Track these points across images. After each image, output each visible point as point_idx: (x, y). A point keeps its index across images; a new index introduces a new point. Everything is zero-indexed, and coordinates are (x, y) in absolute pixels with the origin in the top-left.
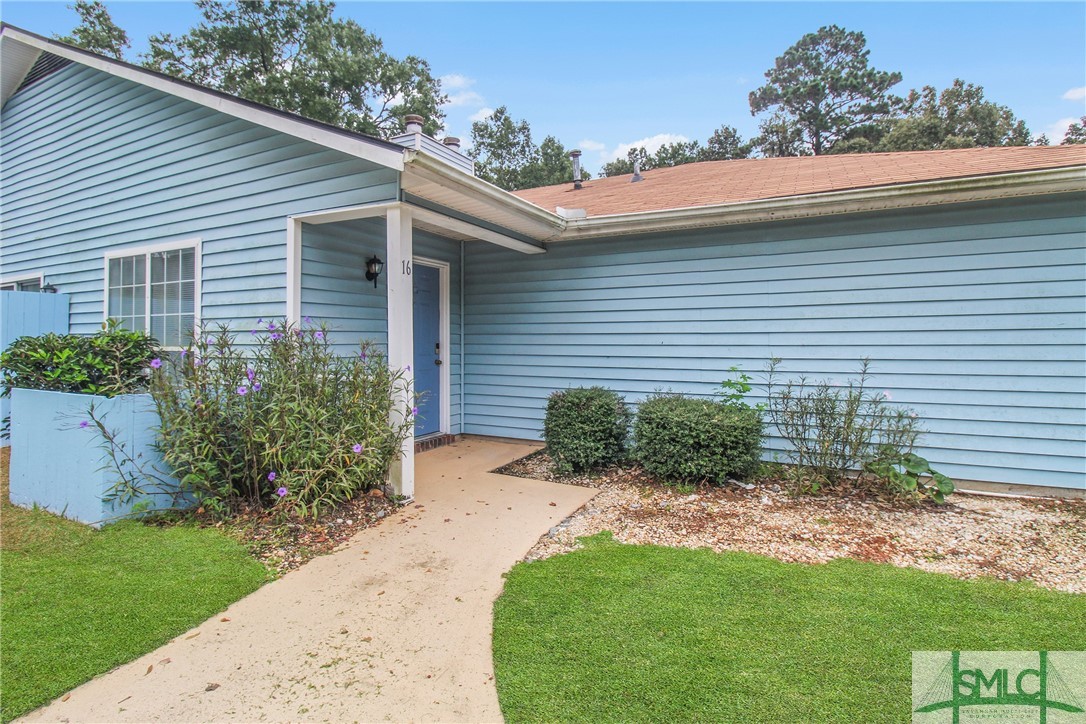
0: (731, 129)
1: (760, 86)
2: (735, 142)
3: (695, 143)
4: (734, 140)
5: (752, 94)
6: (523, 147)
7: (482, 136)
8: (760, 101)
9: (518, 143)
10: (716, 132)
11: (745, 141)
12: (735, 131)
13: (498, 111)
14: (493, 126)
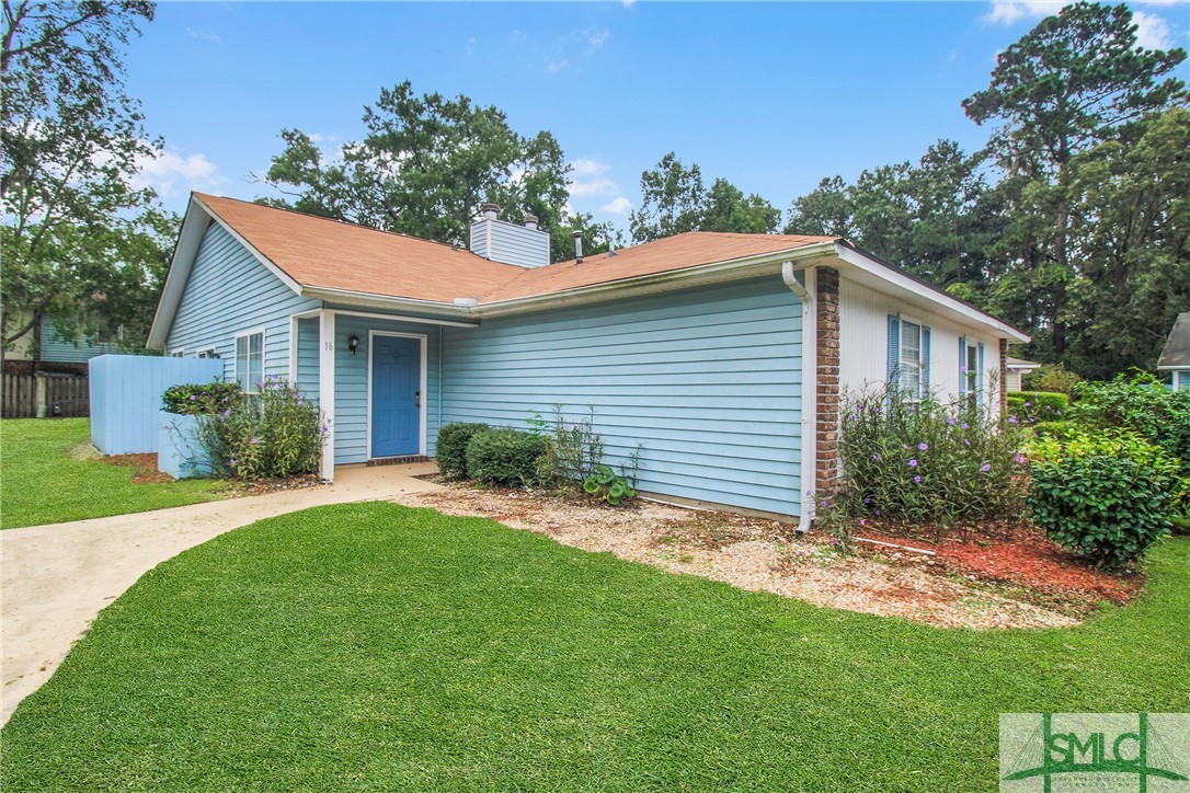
0: (950, 143)
1: (976, 91)
2: (957, 157)
3: (907, 164)
4: (955, 156)
5: (965, 103)
6: (693, 192)
7: (651, 185)
8: (979, 108)
9: (688, 188)
10: (931, 148)
11: (968, 155)
12: (955, 145)
13: (666, 158)
14: (663, 173)
